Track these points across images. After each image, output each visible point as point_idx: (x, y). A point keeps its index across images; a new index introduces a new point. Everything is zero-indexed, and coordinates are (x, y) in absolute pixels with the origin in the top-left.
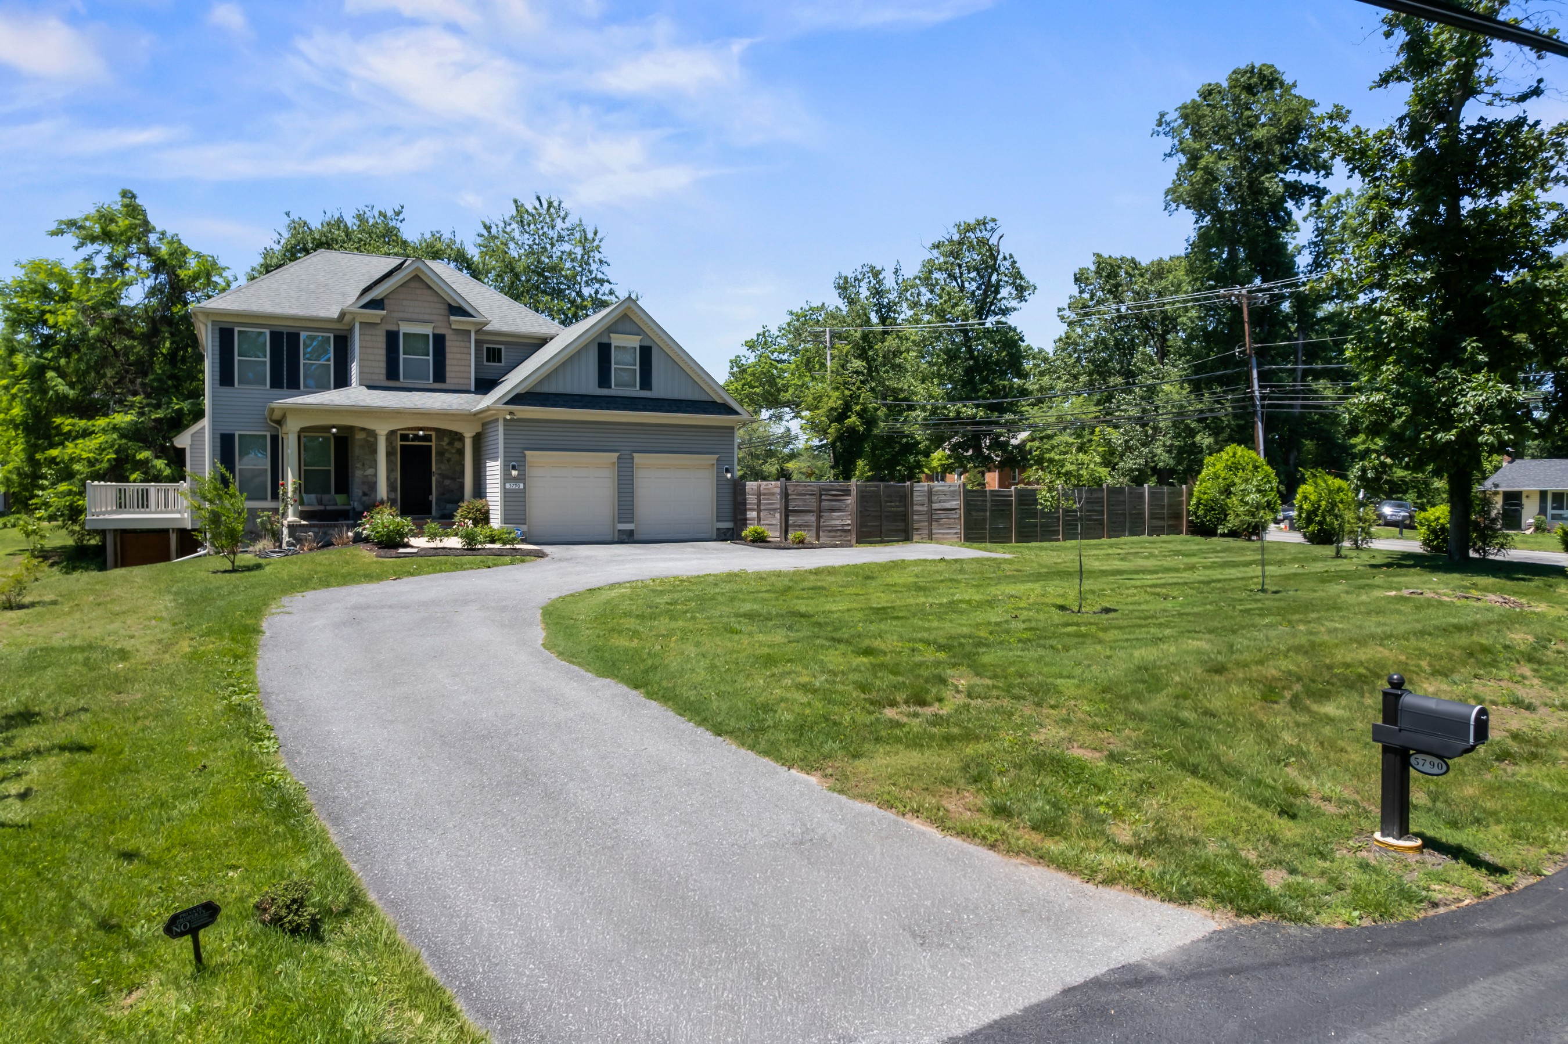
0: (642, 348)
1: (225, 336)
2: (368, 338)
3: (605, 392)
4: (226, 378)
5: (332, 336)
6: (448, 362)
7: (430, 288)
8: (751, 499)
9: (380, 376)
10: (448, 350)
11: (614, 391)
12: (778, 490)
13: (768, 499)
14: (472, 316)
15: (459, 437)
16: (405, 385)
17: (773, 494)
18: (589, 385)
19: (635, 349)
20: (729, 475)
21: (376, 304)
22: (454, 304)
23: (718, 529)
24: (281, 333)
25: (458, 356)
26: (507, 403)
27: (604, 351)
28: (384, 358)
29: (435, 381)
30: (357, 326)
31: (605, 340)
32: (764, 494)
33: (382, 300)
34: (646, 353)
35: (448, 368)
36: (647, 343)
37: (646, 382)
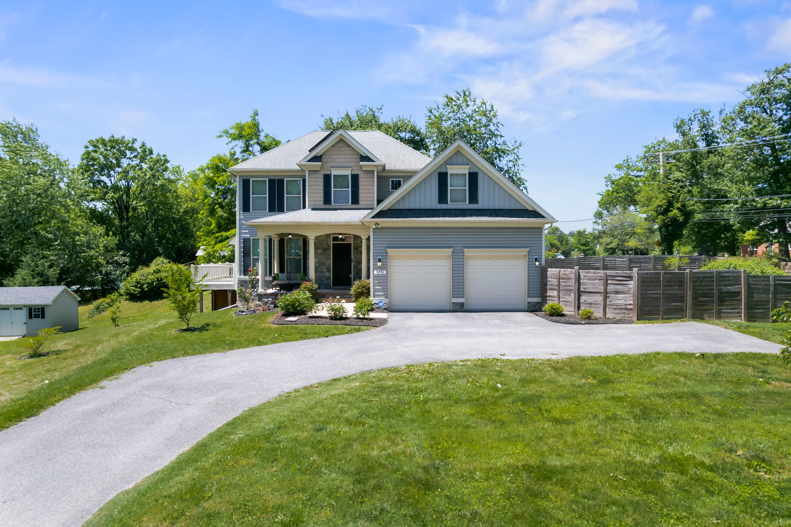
1: (246, 183)
2: (313, 180)
4: (246, 208)
5: (301, 180)
8: (552, 281)
9: (320, 203)
11: (450, 205)
12: (573, 276)
13: (566, 282)
16: (334, 207)
17: (569, 279)
19: (465, 174)
20: (537, 263)
21: (316, 159)
22: (363, 155)
23: (528, 303)
24: (274, 180)
25: (367, 187)
26: (373, 217)
28: (322, 191)
29: (352, 203)
30: (307, 173)
31: (443, 170)
32: (563, 279)
33: (321, 156)
34: (473, 177)
36: (474, 170)
37: (473, 198)
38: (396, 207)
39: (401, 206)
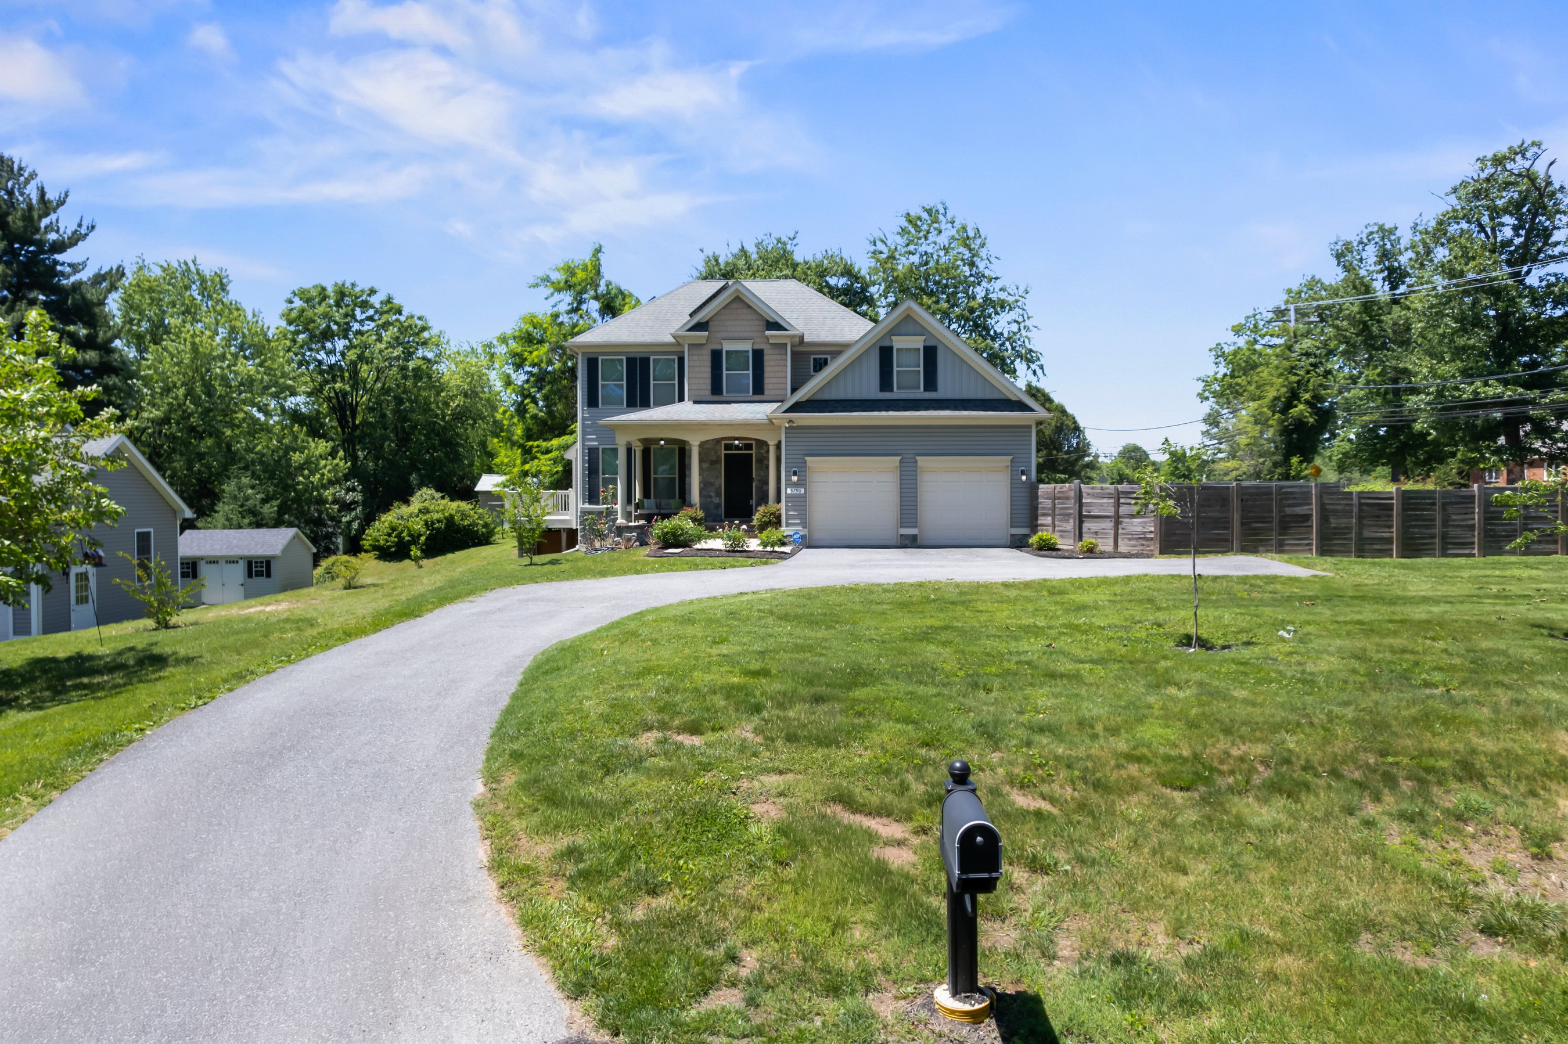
0: (925, 348)
1: (592, 364)
2: (696, 358)
3: (887, 395)
4: (592, 401)
5: (676, 358)
6: (766, 375)
7: (749, 307)
8: (1044, 503)
9: (706, 392)
10: (766, 363)
11: (896, 394)
12: (1072, 494)
13: (1063, 503)
14: (786, 330)
15: (762, 445)
16: (727, 399)
17: (1068, 498)
18: (871, 390)
19: (919, 349)
20: (1024, 478)
21: (699, 326)
22: (771, 320)
23: (1010, 535)
24: (635, 359)
25: (776, 369)
26: (785, 412)
27: (886, 354)
28: (709, 375)
29: (754, 393)
30: (687, 348)
31: (886, 344)
32: (1059, 498)
33: (707, 322)
34: (930, 354)
35: (766, 381)
36: (931, 343)
37: (931, 382)
38: (819, 397)
39: (826, 396)
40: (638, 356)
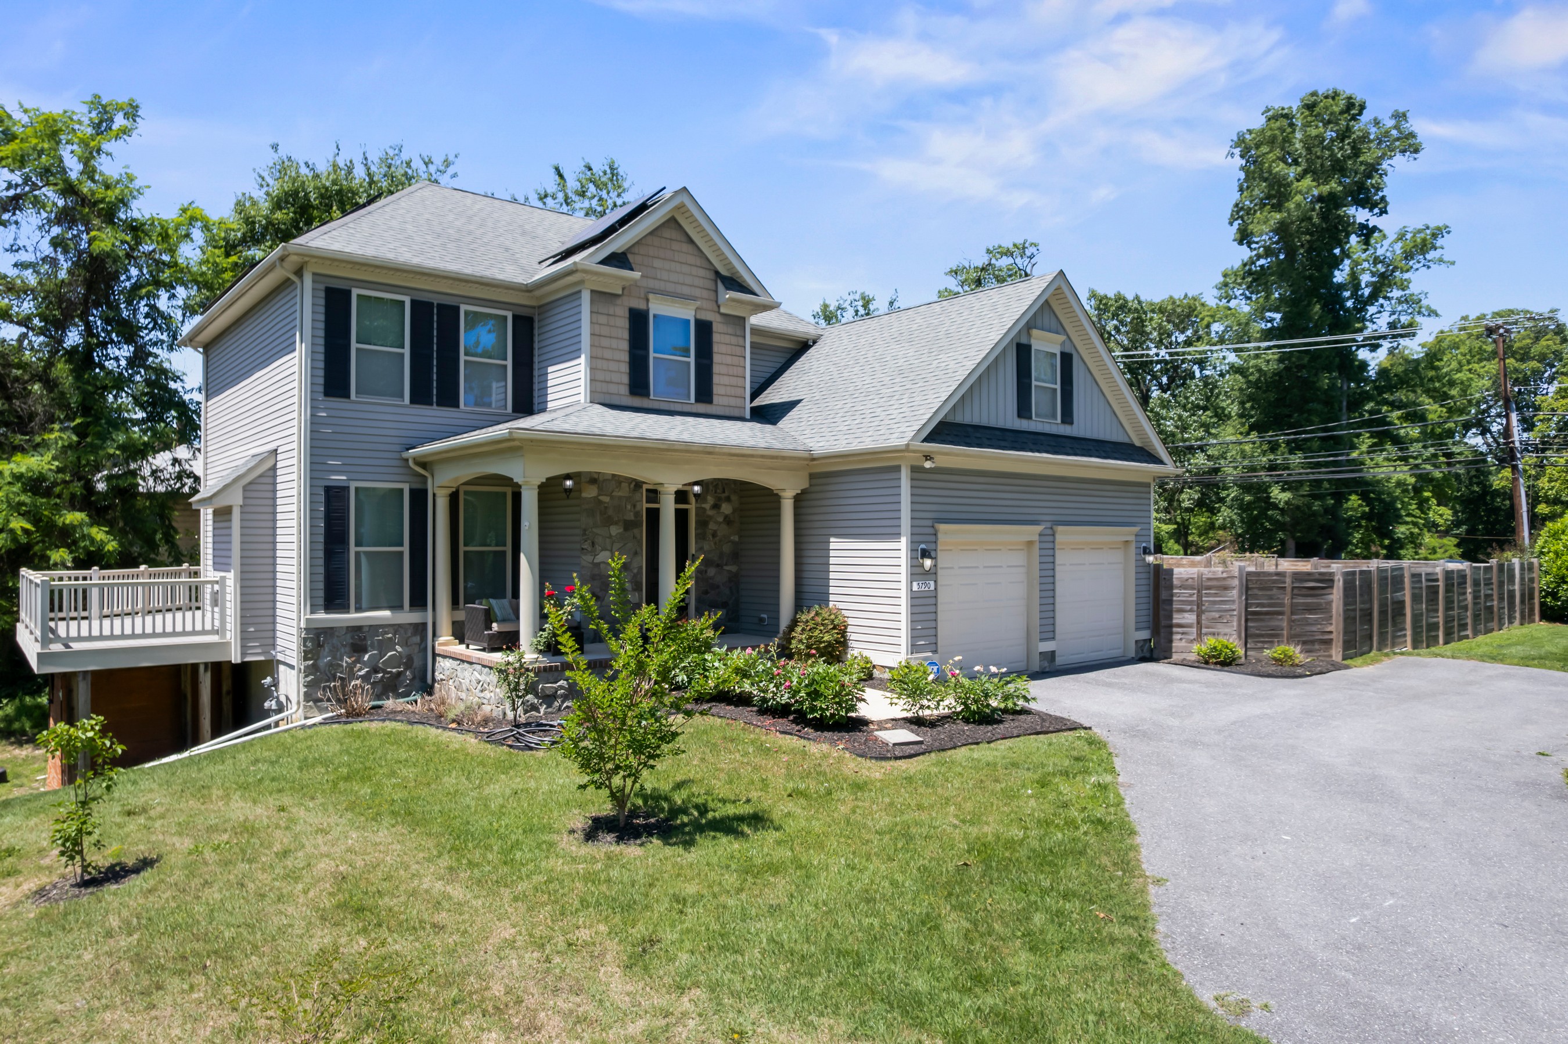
0: (1062, 355)
1: (335, 303)
2: (603, 319)
3: (1024, 425)
4: (334, 382)
5: (509, 315)
6: (715, 368)
8: (1183, 594)
9: (622, 387)
10: (716, 348)
11: (1034, 423)
12: (1235, 582)
13: (1215, 595)
14: (752, 292)
15: (771, 499)
16: (657, 405)
17: (1225, 588)
18: (1007, 412)
19: (1055, 356)
21: (620, 258)
22: (723, 272)
23: (1137, 641)
26: (925, 440)
27: (1023, 357)
28: (625, 357)
29: (698, 400)
30: (586, 297)
31: (1024, 340)
32: (1209, 588)
33: (624, 254)
34: (1067, 365)
35: (716, 379)
36: (1067, 350)
37: (1067, 410)
40: (436, 300)
